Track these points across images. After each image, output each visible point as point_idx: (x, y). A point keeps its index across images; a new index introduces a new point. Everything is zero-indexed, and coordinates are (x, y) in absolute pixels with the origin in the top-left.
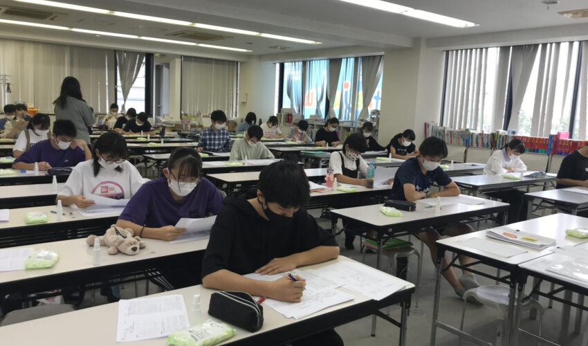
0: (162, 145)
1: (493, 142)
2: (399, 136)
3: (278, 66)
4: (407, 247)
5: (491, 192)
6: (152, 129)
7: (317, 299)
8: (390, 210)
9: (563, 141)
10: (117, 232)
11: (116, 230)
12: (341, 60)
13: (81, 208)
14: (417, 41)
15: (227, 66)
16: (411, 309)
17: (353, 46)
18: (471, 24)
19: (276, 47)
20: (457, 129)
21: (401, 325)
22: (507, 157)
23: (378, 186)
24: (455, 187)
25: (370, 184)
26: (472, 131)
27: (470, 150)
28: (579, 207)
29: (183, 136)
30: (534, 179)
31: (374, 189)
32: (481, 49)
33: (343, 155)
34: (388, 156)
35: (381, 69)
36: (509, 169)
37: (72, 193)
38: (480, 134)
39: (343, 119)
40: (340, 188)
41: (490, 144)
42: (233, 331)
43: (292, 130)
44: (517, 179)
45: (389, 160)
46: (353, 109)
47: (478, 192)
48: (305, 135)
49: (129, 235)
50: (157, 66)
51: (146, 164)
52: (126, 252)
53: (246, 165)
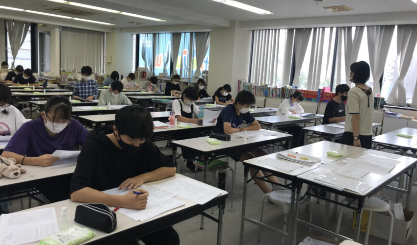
0: (45, 94)
1: (283, 93)
2: (220, 89)
3: (135, 36)
4: (225, 165)
5: (281, 127)
7: (158, 206)
8: (213, 140)
9: (326, 93)
10: (2, 161)
11: (1, 159)
12: (181, 34)
14: (233, 23)
15: (96, 35)
16: (225, 209)
17: (189, 24)
18: (268, 13)
19: (133, 23)
20: (259, 84)
21: (219, 221)
22: (292, 104)
23: (206, 123)
24: (257, 124)
25: (201, 122)
26: (269, 86)
27: (268, 99)
28: (336, 137)
29: (62, 87)
30: (309, 118)
31: (203, 126)
32: (276, 30)
33: (182, 102)
34: (213, 103)
35: (208, 42)
36: (293, 112)
38: (275, 88)
39: (183, 76)
40: (180, 125)
41: (281, 95)
42: (93, 233)
43: (146, 83)
44: (298, 118)
45: (214, 106)
46: (190, 70)
47: (272, 127)
48: (155, 88)
49: (12, 163)
50: (40, 33)
51: (31, 108)
53: (110, 109)
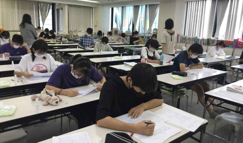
0: (62, 45)
3: (111, 9)
6: (56, 37)
9: (240, 42)
10: (47, 92)
11: (46, 91)
12: (139, 6)
13: (27, 78)
15: (88, 9)
21: (200, 141)
22: (217, 49)
23: (165, 64)
24: (201, 64)
25: (161, 63)
26: (198, 38)
29: (70, 40)
30: (230, 59)
31: (163, 65)
32: (203, 1)
33: (148, 50)
36: (218, 55)
37: (22, 70)
38: (202, 39)
39: (140, 33)
41: (207, 44)
44: (223, 59)
46: (145, 28)
48: (124, 40)
49: (53, 94)
50: (57, 9)
52: (53, 104)
53: (102, 54)
